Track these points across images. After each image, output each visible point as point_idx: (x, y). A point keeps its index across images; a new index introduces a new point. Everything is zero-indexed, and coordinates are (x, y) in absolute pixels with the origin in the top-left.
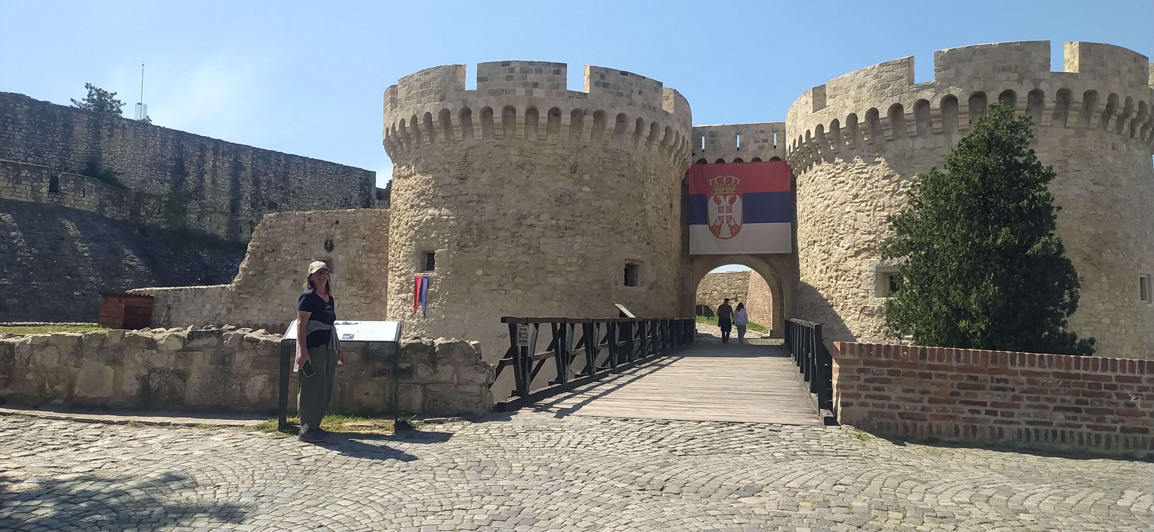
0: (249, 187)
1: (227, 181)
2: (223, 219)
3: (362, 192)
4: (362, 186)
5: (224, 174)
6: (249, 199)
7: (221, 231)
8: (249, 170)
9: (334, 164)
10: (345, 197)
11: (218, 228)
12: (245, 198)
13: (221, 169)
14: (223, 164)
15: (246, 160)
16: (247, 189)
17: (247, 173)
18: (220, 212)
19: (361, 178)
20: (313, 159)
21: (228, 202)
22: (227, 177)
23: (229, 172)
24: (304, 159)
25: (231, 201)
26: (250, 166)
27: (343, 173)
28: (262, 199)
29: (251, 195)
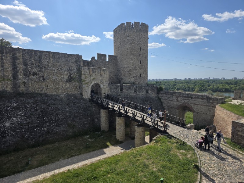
0: (22, 67)
1: (10, 65)
2: (9, 83)
3: (77, 64)
4: (76, 62)
5: (8, 62)
6: (22, 72)
7: (8, 88)
8: (21, 59)
9: (63, 54)
10: (69, 67)
11: (7, 87)
12: (20, 72)
13: (6, 60)
14: (7, 57)
15: (19, 55)
16: (21, 68)
17: (20, 61)
18: (7, 80)
19: (75, 59)
20: (53, 52)
21: (11, 74)
22: (9, 63)
23: (10, 61)
24: (49, 52)
25: (13, 74)
26: (21, 57)
27: (68, 57)
28: (29, 71)
29: (23, 70)
